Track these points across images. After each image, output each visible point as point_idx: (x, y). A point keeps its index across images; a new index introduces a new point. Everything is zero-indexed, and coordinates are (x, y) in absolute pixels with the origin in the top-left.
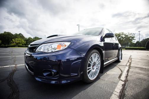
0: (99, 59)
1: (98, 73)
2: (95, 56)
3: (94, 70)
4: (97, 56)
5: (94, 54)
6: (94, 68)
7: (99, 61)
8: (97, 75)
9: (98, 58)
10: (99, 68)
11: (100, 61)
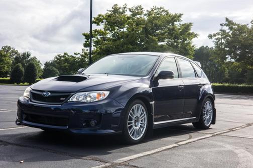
0: (145, 113)
1: (143, 133)
2: (138, 108)
3: (137, 128)
4: (141, 107)
5: (137, 105)
6: (136, 124)
7: (144, 115)
8: (142, 135)
9: (143, 111)
10: (145, 127)
11: (146, 116)
